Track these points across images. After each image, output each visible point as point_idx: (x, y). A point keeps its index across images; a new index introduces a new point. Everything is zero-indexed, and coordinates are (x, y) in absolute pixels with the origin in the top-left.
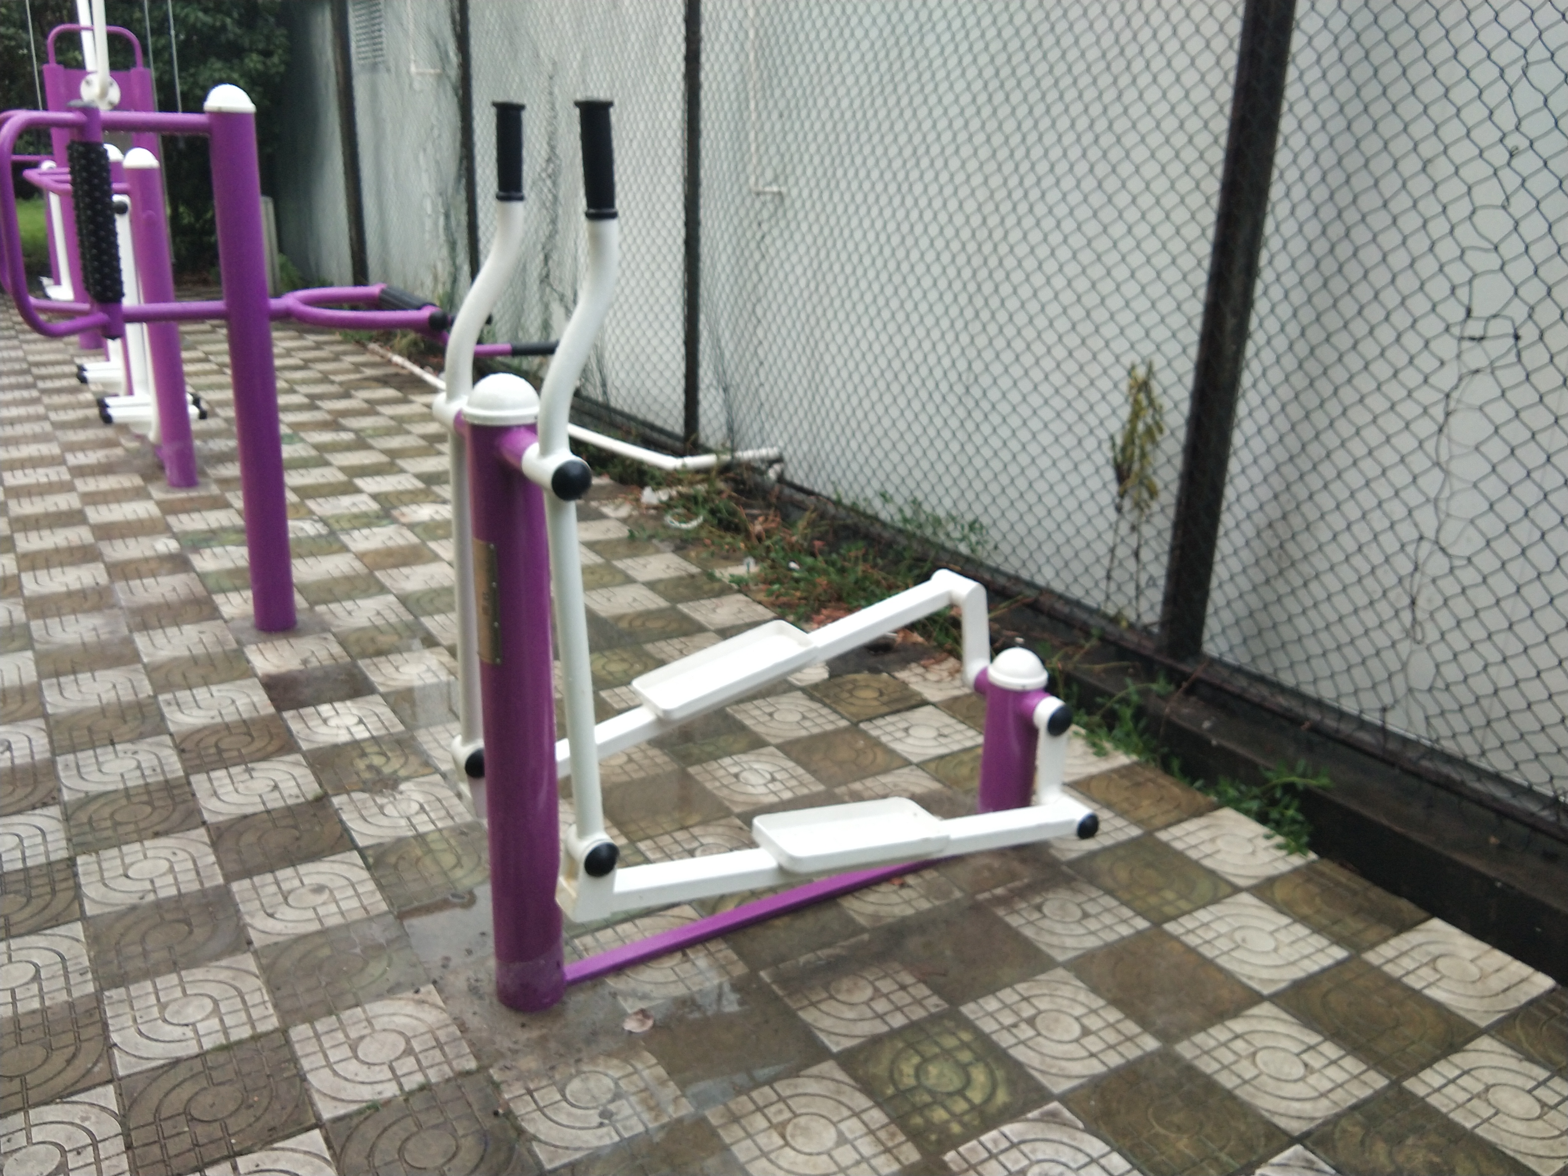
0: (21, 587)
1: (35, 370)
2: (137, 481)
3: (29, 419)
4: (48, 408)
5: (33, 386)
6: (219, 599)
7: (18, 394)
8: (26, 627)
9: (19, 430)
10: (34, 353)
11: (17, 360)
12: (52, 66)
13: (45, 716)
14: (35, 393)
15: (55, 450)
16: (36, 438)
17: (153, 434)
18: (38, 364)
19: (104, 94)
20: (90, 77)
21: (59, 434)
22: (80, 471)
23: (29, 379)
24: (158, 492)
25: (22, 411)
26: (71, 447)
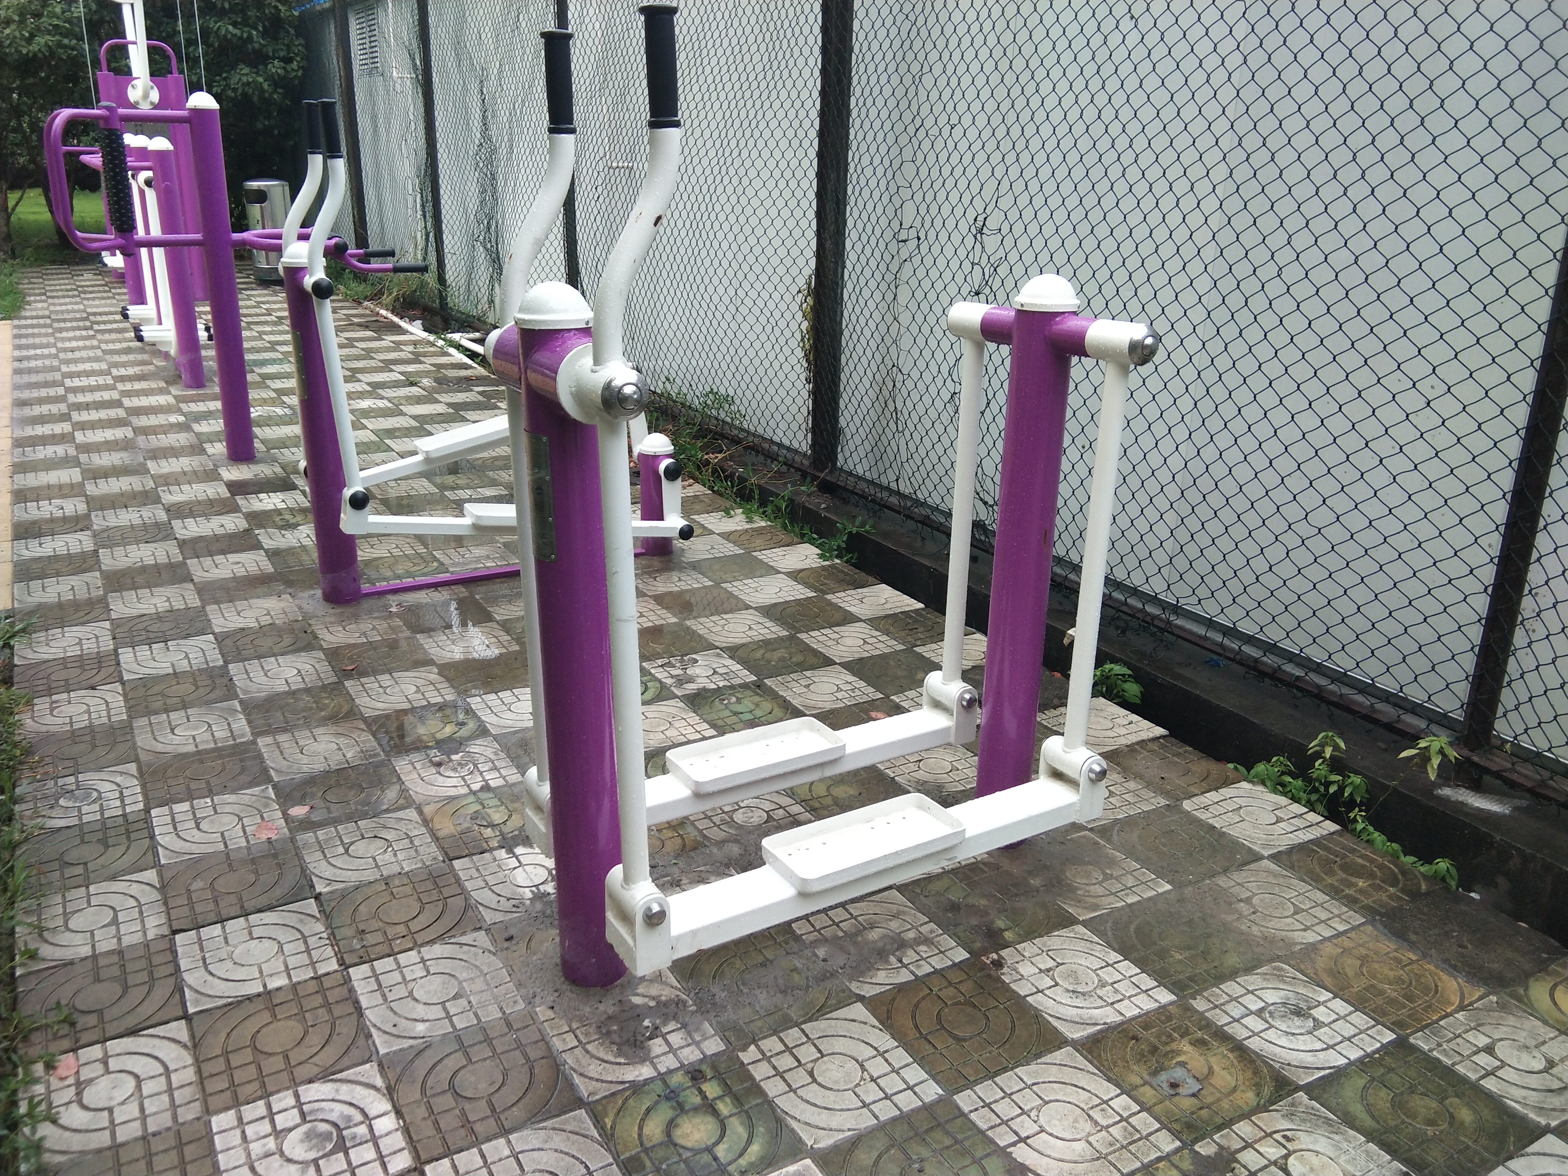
0: (74, 438)
1: (92, 318)
2: (163, 384)
3: (85, 348)
4: (100, 341)
5: (91, 328)
6: (207, 446)
7: (78, 333)
8: (77, 457)
9: (77, 355)
10: (91, 306)
11: (79, 311)
12: (104, 74)
13: (86, 496)
14: (91, 333)
15: (104, 366)
16: (90, 360)
17: (173, 351)
18: (95, 314)
19: (146, 96)
20: (134, 82)
21: (107, 357)
22: (122, 379)
23: (88, 324)
24: (175, 391)
25: (81, 343)
26: (116, 365)
